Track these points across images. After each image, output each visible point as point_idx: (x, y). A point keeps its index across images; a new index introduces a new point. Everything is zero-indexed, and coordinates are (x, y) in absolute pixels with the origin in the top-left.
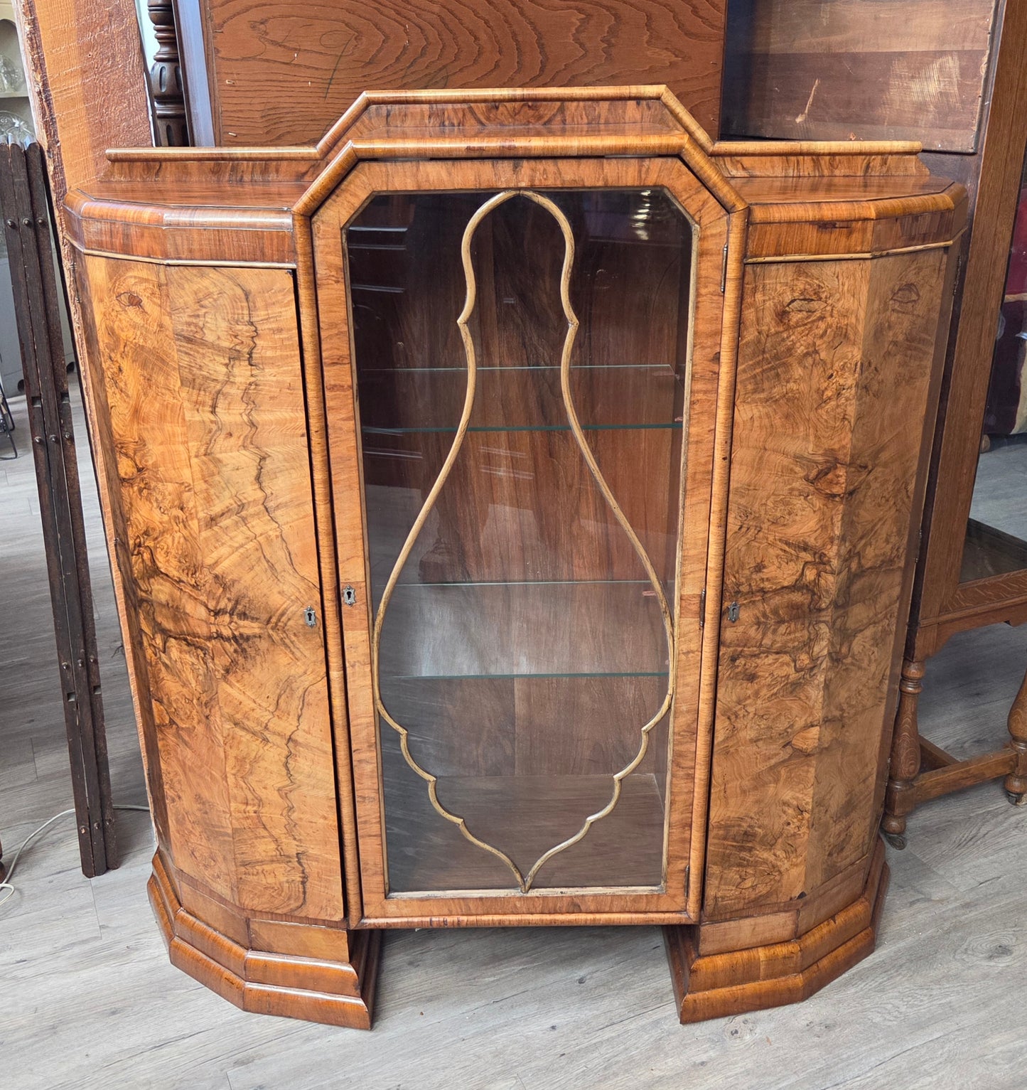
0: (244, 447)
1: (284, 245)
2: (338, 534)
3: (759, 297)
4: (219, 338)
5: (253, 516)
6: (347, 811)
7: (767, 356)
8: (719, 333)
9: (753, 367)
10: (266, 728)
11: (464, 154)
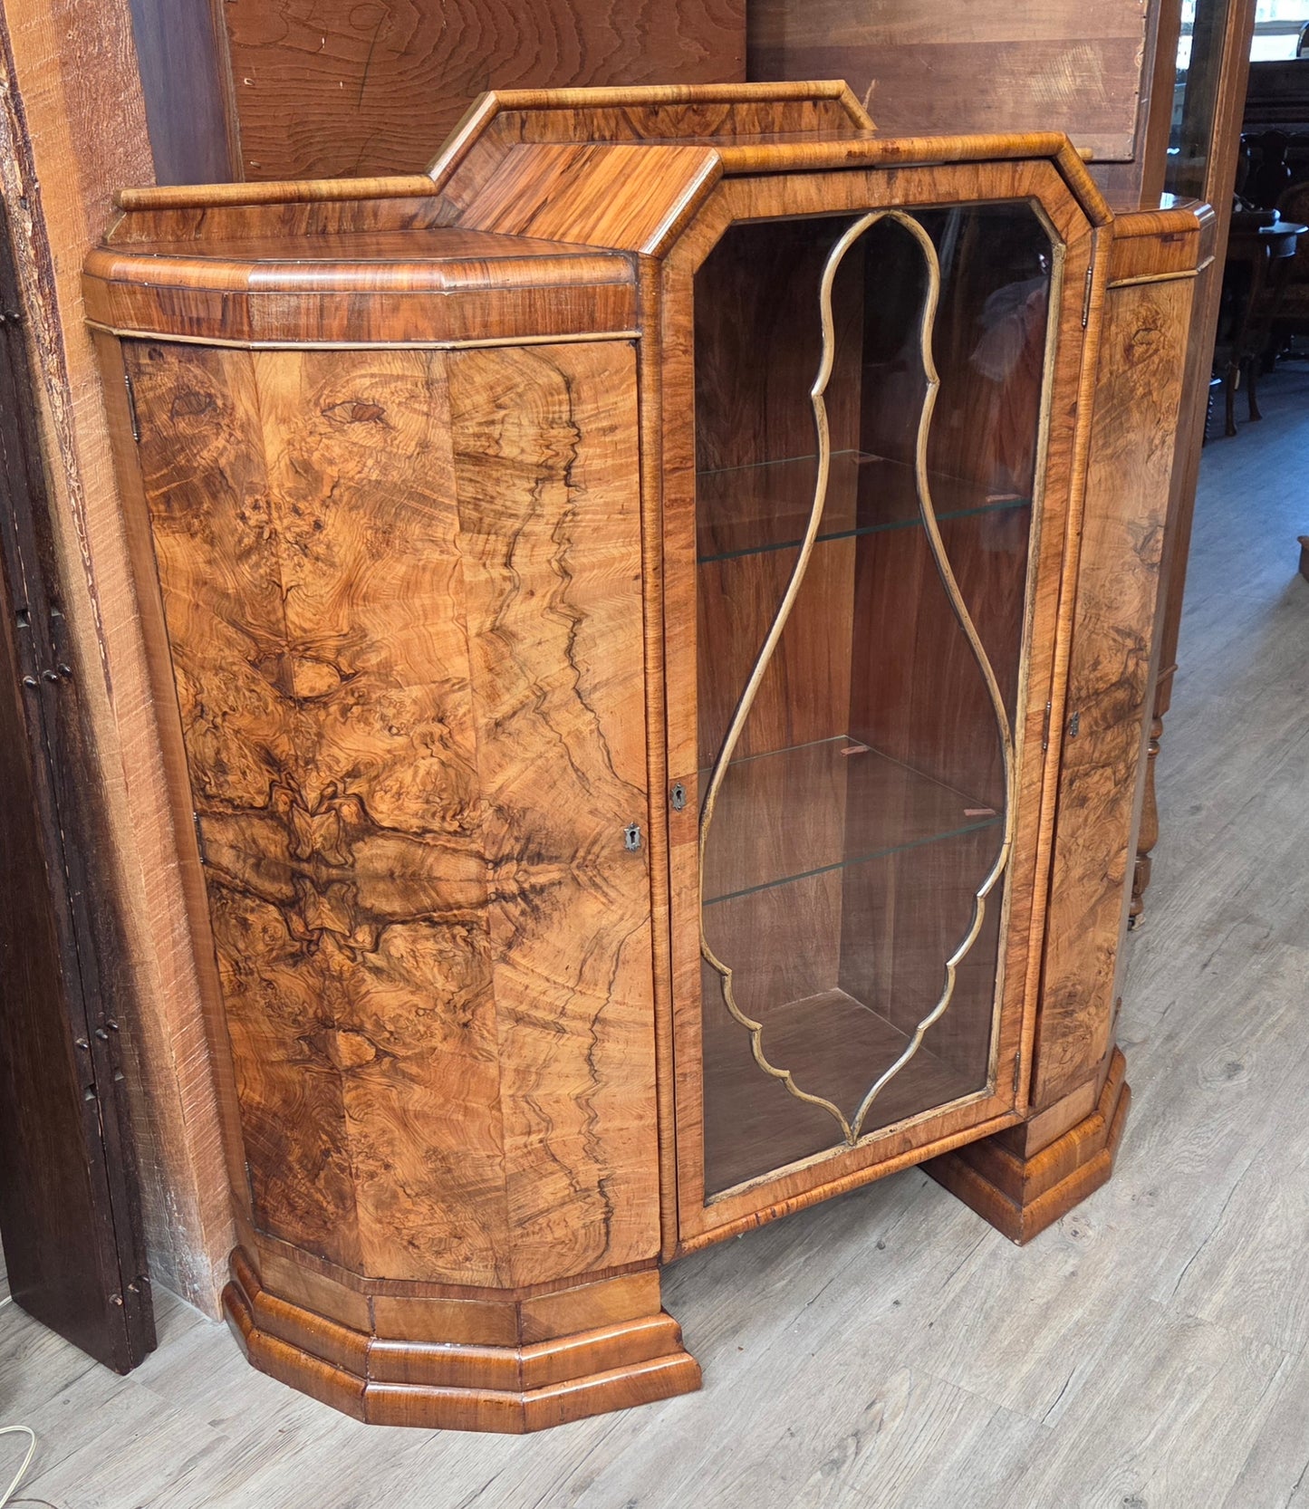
0: (551, 608)
1: (623, 305)
2: (669, 712)
3: (1113, 328)
4: (523, 451)
5: (557, 708)
6: (666, 1099)
7: (1115, 401)
8: (1076, 379)
9: (1103, 418)
10: (563, 1013)
11: (842, 162)
